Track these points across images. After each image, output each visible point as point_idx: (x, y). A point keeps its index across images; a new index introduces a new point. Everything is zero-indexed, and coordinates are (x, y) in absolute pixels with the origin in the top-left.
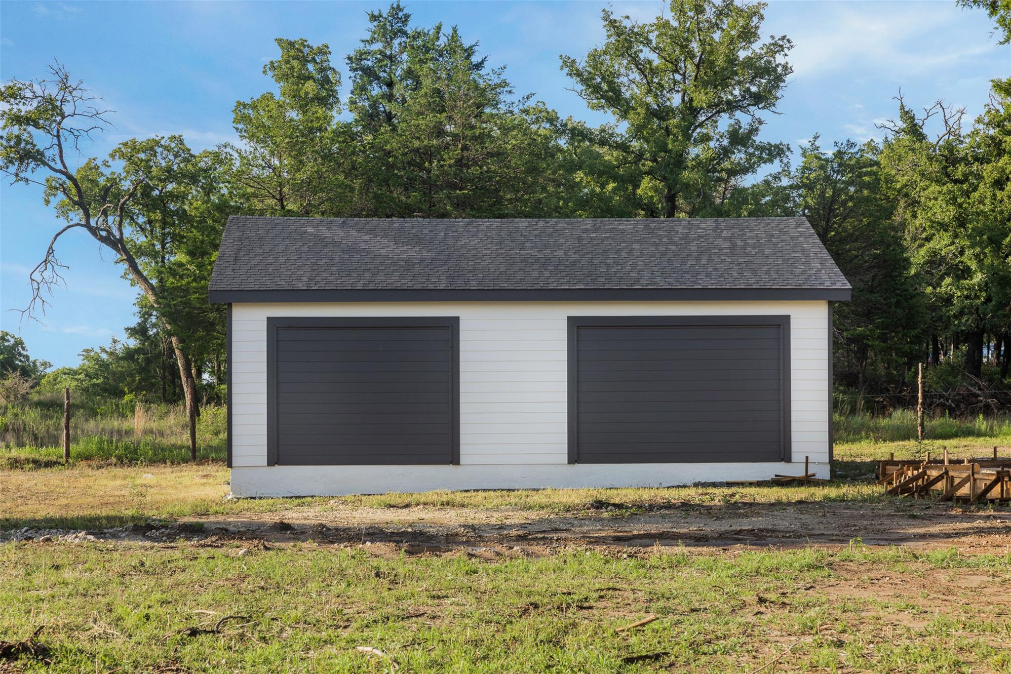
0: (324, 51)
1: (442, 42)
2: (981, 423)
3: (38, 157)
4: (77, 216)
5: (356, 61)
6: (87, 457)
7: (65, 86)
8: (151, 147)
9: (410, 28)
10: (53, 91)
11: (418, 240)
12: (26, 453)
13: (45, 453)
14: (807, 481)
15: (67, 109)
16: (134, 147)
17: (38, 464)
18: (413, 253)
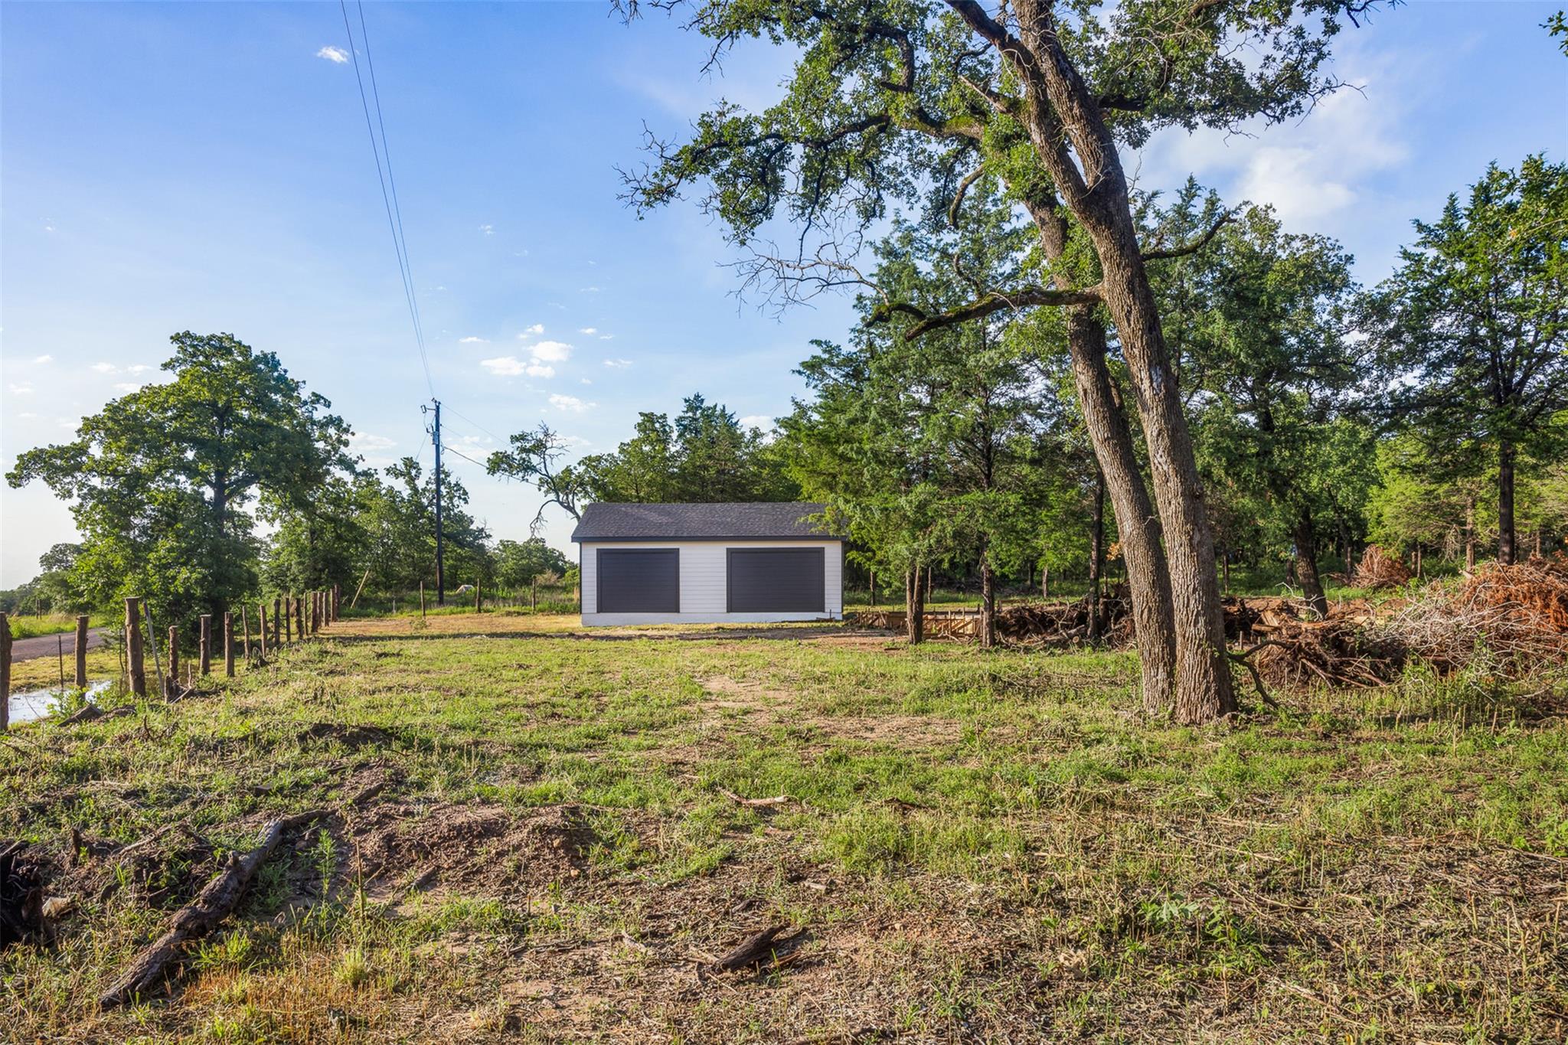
0: (664, 416)
1: (718, 412)
2: (961, 596)
3: (534, 469)
4: (552, 496)
5: (679, 420)
6: (542, 611)
7: (546, 435)
8: (599, 459)
9: (705, 405)
10: (541, 436)
11: (669, 514)
12: (516, 609)
13: (523, 609)
14: (830, 620)
15: (549, 445)
16: (589, 458)
17: (519, 614)
18: (665, 519)
